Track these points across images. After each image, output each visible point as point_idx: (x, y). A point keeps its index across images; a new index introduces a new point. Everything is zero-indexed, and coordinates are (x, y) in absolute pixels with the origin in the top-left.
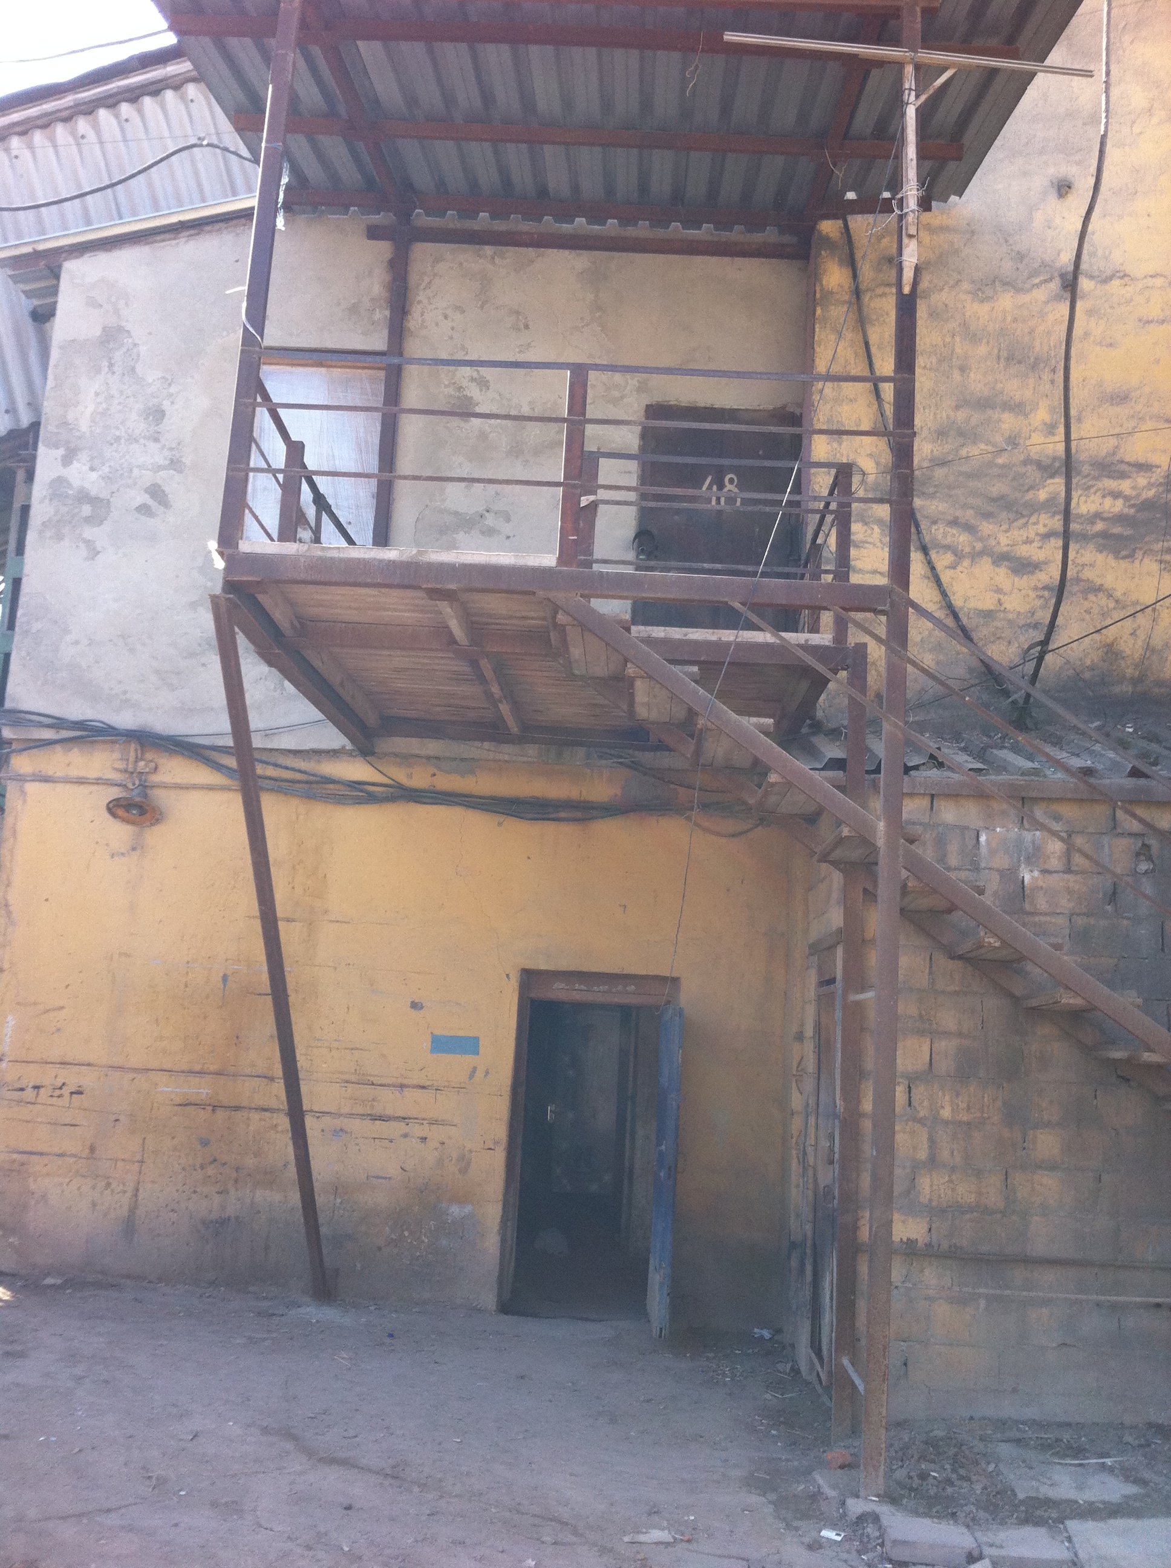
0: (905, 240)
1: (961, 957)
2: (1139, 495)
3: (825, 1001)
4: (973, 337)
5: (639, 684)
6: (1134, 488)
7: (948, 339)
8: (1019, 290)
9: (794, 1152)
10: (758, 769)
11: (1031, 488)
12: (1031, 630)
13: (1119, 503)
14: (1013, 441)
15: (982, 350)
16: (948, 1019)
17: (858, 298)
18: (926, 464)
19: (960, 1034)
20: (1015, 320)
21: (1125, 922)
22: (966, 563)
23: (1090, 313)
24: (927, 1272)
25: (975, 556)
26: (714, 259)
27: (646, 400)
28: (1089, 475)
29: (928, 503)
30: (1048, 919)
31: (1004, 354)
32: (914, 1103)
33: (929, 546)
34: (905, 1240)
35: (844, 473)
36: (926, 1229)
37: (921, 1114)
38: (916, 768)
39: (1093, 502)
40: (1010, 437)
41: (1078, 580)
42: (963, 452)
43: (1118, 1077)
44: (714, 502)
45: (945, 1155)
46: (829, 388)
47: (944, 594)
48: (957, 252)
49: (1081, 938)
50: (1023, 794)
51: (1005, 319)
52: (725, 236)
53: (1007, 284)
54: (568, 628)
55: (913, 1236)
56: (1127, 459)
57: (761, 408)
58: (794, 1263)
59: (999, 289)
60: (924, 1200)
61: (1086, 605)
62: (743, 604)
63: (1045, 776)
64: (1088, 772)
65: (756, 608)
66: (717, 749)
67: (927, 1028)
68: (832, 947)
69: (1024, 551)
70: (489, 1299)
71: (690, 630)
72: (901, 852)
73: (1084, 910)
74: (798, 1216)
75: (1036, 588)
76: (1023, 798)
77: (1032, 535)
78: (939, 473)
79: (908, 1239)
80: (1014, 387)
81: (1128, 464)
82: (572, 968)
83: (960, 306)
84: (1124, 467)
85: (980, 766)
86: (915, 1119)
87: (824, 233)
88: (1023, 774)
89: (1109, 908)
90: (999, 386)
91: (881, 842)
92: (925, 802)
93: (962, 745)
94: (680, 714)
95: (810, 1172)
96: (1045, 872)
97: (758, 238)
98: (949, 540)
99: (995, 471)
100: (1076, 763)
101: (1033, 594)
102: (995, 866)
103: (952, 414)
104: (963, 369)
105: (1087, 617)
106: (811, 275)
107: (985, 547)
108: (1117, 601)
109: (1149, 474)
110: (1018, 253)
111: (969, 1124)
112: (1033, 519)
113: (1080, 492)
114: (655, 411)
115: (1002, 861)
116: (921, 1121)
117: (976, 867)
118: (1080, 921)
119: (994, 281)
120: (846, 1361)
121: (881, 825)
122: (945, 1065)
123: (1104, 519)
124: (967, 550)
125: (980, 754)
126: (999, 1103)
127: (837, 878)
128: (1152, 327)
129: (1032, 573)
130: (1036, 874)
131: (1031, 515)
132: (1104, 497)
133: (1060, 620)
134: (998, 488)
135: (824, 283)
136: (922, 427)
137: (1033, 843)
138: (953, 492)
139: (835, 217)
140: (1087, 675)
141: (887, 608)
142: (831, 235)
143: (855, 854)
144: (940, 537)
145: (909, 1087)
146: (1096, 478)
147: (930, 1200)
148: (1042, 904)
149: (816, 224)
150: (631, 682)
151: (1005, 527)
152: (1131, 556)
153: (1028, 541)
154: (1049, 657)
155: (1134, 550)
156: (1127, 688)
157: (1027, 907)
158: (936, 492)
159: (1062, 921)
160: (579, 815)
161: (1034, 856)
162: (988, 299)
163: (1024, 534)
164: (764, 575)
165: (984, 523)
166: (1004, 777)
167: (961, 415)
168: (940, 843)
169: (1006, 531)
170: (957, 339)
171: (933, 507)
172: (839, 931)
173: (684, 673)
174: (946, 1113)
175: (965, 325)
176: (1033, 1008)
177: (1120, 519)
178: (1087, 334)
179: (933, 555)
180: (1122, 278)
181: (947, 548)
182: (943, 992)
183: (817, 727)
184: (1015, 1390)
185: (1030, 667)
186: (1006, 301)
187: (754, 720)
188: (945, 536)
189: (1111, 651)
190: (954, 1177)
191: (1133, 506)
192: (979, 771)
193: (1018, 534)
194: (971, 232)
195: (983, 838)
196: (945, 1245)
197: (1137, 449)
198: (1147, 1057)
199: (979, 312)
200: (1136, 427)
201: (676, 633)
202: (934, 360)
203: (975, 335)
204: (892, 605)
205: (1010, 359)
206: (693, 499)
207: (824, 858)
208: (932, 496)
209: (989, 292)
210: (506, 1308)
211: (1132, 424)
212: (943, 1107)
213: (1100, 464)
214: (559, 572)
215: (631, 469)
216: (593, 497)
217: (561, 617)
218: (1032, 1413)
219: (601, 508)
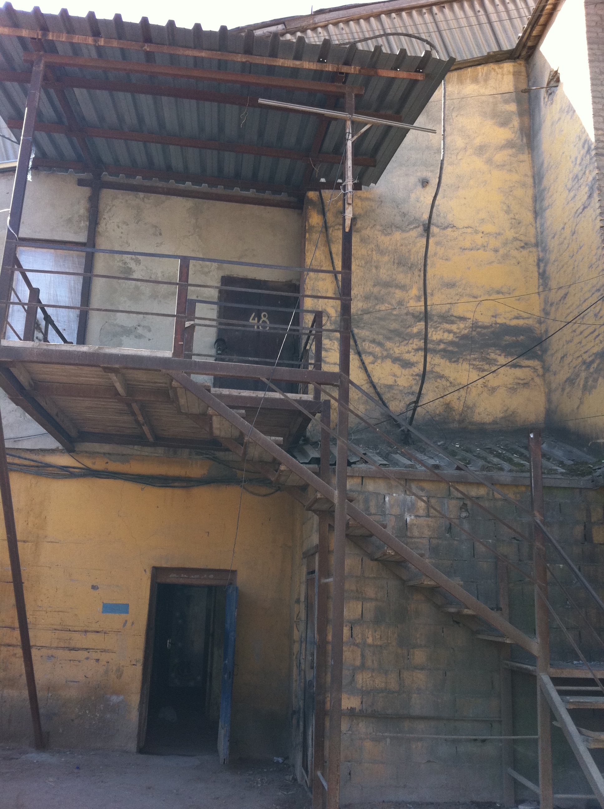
0: (347, 206)
1: (376, 560)
2: (460, 332)
3: (310, 583)
4: (382, 252)
5: (214, 418)
6: (458, 329)
7: (369, 253)
8: (403, 231)
9: (295, 663)
10: (275, 463)
11: (409, 327)
12: (410, 396)
13: (451, 335)
14: (401, 303)
15: (386, 258)
16: (370, 592)
17: (326, 230)
18: (359, 313)
19: (376, 600)
20: (402, 245)
21: (456, 542)
22: (379, 361)
23: (437, 244)
24: (360, 725)
25: (384, 358)
26: (256, 207)
27: (222, 274)
28: (436, 322)
29: (360, 331)
30: (419, 540)
31: (396, 261)
32: (354, 636)
33: (361, 352)
34: (349, 708)
35: (318, 315)
36: (360, 702)
37: (358, 641)
38: (354, 463)
39: (439, 334)
40: (399, 301)
41: (432, 372)
42: (377, 307)
43: (454, 621)
44: (256, 327)
45: (369, 663)
46: (312, 274)
47: (369, 376)
48: (374, 211)
49: (435, 550)
50: (406, 477)
51: (397, 245)
52: (261, 195)
53: (398, 228)
54: (178, 389)
55: (353, 706)
56: (455, 314)
57: (279, 280)
58: (294, 721)
59: (394, 230)
60: (359, 686)
61: (437, 384)
62: (268, 379)
63: (416, 468)
64: (437, 467)
65: (274, 381)
66: (254, 453)
67: (360, 597)
68: (313, 554)
69: (407, 356)
70: (132, 746)
71: (242, 391)
72: (346, 506)
73: (436, 536)
74: (296, 697)
75: (412, 375)
76: (406, 479)
77: (410, 349)
78: (366, 317)
79: (351, 708)
80: (401, 277)
81: (456, 317)
82: (180, 566)
83: (375, 236)
84: (453, 318)
85: (385, 462)
86: (354, 644)
87: (310, 197)
88: (406, 467)
89: (448, 535)
90: (394, 277)
91: (336, 501)
92: (359, 480)
93: (378, 451)
94: (236, 434)
95: (302, 673)
96: (417, 516)
97: (278, 197)
98: (371, 350)
99: (393, 317)
100: (432, 462)
101: (411, 378)
102: (393, 513)
103: (372, 288)
104: (377, 268)
105: (436, 389)
106: (304, 217)
107: (388, 354)
108: (451, 383)
109: (465, 322)
110: (403, 213)
111: (381, 646)
112: (411, 341)
113: (433, 329)
114: (227, 280)
115: (396, 511)
116: (357, 645)
117: (384, 514)
118: (434, 541)
119: (391, 226)
120: (319, 774)
121: (336, 492)
122: (369, 616)
123: (444, 343)
124: (380, 355)
125: (386, 457)
126: (396, 635)
127: (316, 518)
128: (466, 252)
129: (410, 367)
130: (413, 517)
131: (409, 340)
132: (444, 332)
133: (423, 391)
134: (394, 326)
135: (310, 221)
136: (357, 294)
137: (411, 501)
138: (372, 327)
139: (315, 190)
140: (437, 419)
141: (339, 383)
142: (313, 198)
143: (325, 507)
144: (366, 348)
145: (352, 627)
146: (440, 323)
147: (362, 687)
148: (416, 534)
149: (306, 193)
150: (211, 417)
151: (397, 345)
152: (457, 361)
153: (408, 352)
154: (419, 409)
155: (458, 359)
156: (455, 425)
157: (409, 534)
158: (364, 326)
159: (425, 542)
160: (185, 484)
161: (412, 509)
162: (389, 234)
163: (406, 348)
164: (279, 365)
165: (388, 343)
166: (397, 469)
167: (376, 290)
168: (366, 501)
169: (398, 347)
170: (374, 253)
171: (364, 333)
172: (317, 546)
173: (238, 413)
174: (370, 641)
175: (377, 246)
176: (412, 586)
177: (451, 343)
178: (435, 254)
179: (364, 357)
180: (452, 228)
181: (370, 353)
182: (368, 578)
183: (307, 441)
184: (405, 786)
185: (410, 414)
186: (398, 236)
187: (273, 438)
188: (369, 348)
189: (448, 407)
190: (374, 674)
191: (457, 337)
192: (384, 465)
193: (404, 348)
194: (381, 201)
195: (387, 499)
196: (370, 710)
197: (459, 310)
198: (466, 611)
199: (385, 241)
200: (458, 300)
201: (235, 392)
202: (363, 263)
203: (382, 251)
204: (341, 382)
205: (399, 264)
206: (244, 326)
207: (309, 509)
208: (363, 328)
209: (389, 230)
210: (141, 750)
211: (457, 297)
212: (368, 638)
213: (442, 316)
214: (174, 360)
215: (213, 309)
216: (192, 322)
217: (174, 383)
218: (414, 798)
219: (197, 328)
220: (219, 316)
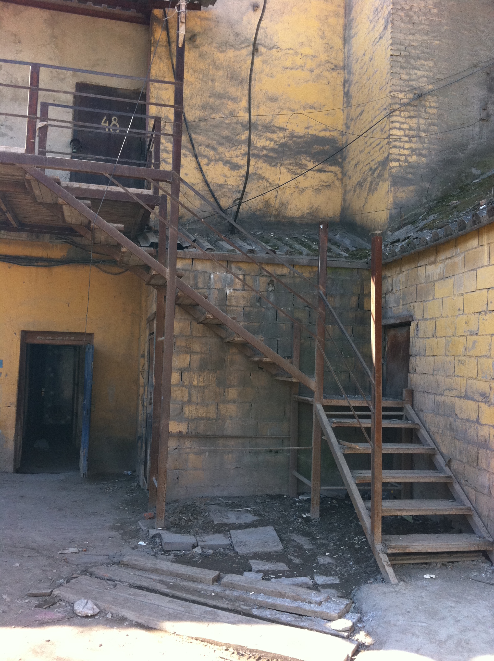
0: (180, 24)
1: (201, 323)
2: (280, 140)
3: (151, 341)
4: (217, 68)
5: (64, 207)
6: (278, 137)
7: (207, 67)
8: (236, 49)
9: (140, 402)
10: (119, 246)
11: (239, 134)
12: (237, 193)
13: (272, 143)
14: (232, 113)
15: (221, 73)
16: (197, 347)
17: (169, 45)
18: (197, 120)
19: (201, 353)
20: (234, 62)
21: (263, 309)
22: (213, 163)
23: (264, 62)
24: (186, 443)
25: (216, 161)
26: (108, 21)
27: (76, 80)
28: (260, 131)
29: (198, 136)
30: (235, 308)
31: (230, 76)
32: (183, 379)
33: (198, 155)
34: (178, 432)
35: (158, 120)
36: (186, 427)
37: (186, 384)
38: (187, 247)
39: (262, 142)
40: (231, 111)
41: (255, 174)
42: (212, 116)
43: (259, 367)
44: (107, 129)
45: (194, 399)
46: (156, 84)
47: (204, 176)
48: (211, 30)
49: (247, 315)
50: (227, 259)
51: (230, 61)
52: (112, 10)
53: (232, 46)
54: (31, 181)
55: (181, 430)
56: (276, 125)
57: (128, 88)
58: (139, 444)
59: (228, 47)
60: (186, 416)
61: (259, 184)
62: (110, 175)
63: (236, 252)
64: (252, 251)
65: (115, 177)
66: (101, 237)
67: (188, 350)
68: (153, 320)
69: (235, 160)
70: (10, 468)
71: (90, 185)
72: (176, 281)
73: (249, 305)
74: (141, 426)
75: (240, 176)
76: (228, 261)
77: (239, 154)
78: (202, 124)
79: (180, 431)
80: (234, 91)
81: (276, 127)
82: (45, 330)
83: (212, 53)
84: (274, 128)
85: (212, 247)
86: (183, 386)
87: (155, 14)
88: (227, 251)
89: (258, 304)
90: (227, 89)
91: (167, 277)
92: (190, 262)
93: (209, 239)
94: (86, 222)
95: (145, 408)
96: (235, 290)
97: (127, 13)
98: (206, 153)
99: (225, 125)
100: (249, 247)
101: (238, 179)
102: (216, 287)
103: (208, 99)
104: (213, 81)
105: (259, 189)
106: (150, 32)
107: (220, 157)
108: (270, 184)
109: (284, 132)
110: (236, 33)
111: (203, 387)
112: (239, 147)
113: (257, 137)
114: (81, 87)
115: (219, 285)
116: (185, 386)
117: (209, 288)
118: (247, 309)
119: (226, 44)
120: (154, 479)
121: (168, 270)
122: (195, 365)
123: (266, 149)
124: (213, 158)
125: (214, 243)
126: (215, 379)
127: (155, 291)
128: (288, 71)
129: (238, 169)
130: (232, 291)
131: (238, 145)
132: (266, 140)
133: (247, 190)
134: (226, 133)
135: (155, 36)
136: (195, 104)
137: (231, 278)
138: (208, 133)
139: (160, 8)
140: (258, 213)
141: (171, 180)
142: (159, 16)
143: (161, 282)
144: (202, 151)
145: (181, 374)
146: (264, 132)
147: (188, 416)
148: (234, 303)
149: (152, 10)
150: (61, 206)
151: (228, 149)
152: (276, 165)
153: (237, 156)
154: (243, 205)
155: (277, 163)
156: (273, 219)
157: (228, 303)
158: (201, 132)
159: (240, 309)
160: (47, 264)
161: (231, 284)
162: (223, 51)
163: (235, 153)
164: (119, 162)
165: (220, 147)
166: (221, 252)
167: (212, 100)
168: (195, 278)
169: (229, 151)
170: (211, 67)
171: (200, 139)
172: (155, 313)
173: (84, 204)
174: (195, 383)
175: (214, 61)
176: (228, 342)
177: (272, 150)
178: (262, 71)
179: (200, 159)
180: (277, 48)
181: (205, 156)
182: (195, 337)
183: (150, 229)
184: (218, 486)
185: (235, 208)
186: (231, 53)
187: (115, 225)
188: (204, 152)
189: (267, 203)
190: (197, 407)
191: (277, 145)
192: (211, 249)
193: (233, 153)
194: (217, 21)
195: (212, 276)
196: (194, 433)
197: (280, 121)
198: (265, 359)
199: (220, 57)
200: (279, 113)
201: (84, 186)
202: (201, 76)
203: (218, 66)
204: (173, 179)
205: (232, 78)
206: (97, 128)
207: (148, 284)
208: (199, 134)
209: (224, 48)
210: (17, 471)
211: (278, 110)
212: (194, 381)
213: (266, 126)
214: (26, 156)
215: (69, 112)
216: (45, 123)
217: (28, 176)
218: (225, 493)
219: (49, 128)
220: (74, 119)
